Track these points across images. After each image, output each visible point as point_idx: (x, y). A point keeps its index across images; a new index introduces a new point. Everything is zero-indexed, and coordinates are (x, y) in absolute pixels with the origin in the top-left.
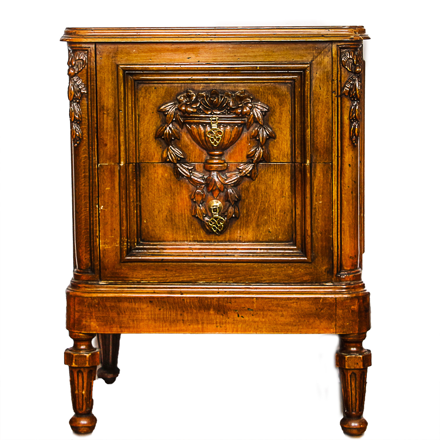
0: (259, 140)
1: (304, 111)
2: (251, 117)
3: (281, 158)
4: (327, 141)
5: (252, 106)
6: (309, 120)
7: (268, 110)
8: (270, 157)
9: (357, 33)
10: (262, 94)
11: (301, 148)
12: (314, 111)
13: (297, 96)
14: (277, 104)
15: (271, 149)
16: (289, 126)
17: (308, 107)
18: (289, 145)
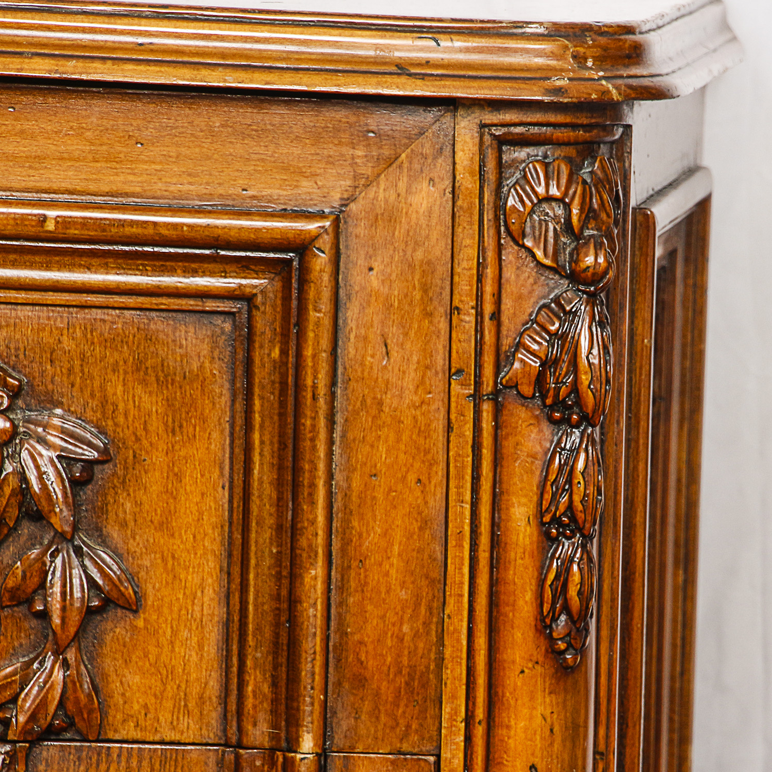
0: (44, 615)
1: (296, 470)
2: (7, 491)
3: (165, 717)
4: (416, 635)
5: (15, 427)
6: (321, 519)
7: (106, 457)
8: (103, 711)
9: (590, 63)
10: (70, 371)
11: (276, 666)
12: (350, 470)
13: (263, 387)
14: (155, 424)
15: (108, 664)
16: (216, 547)
17: (314, 448)
18: (212, 649)
